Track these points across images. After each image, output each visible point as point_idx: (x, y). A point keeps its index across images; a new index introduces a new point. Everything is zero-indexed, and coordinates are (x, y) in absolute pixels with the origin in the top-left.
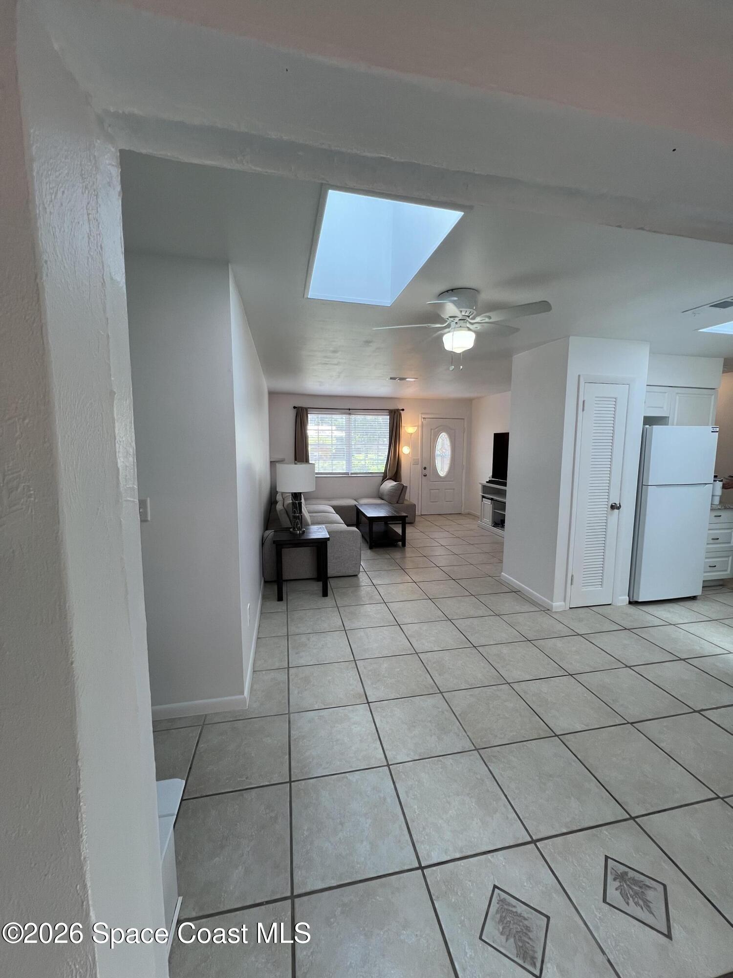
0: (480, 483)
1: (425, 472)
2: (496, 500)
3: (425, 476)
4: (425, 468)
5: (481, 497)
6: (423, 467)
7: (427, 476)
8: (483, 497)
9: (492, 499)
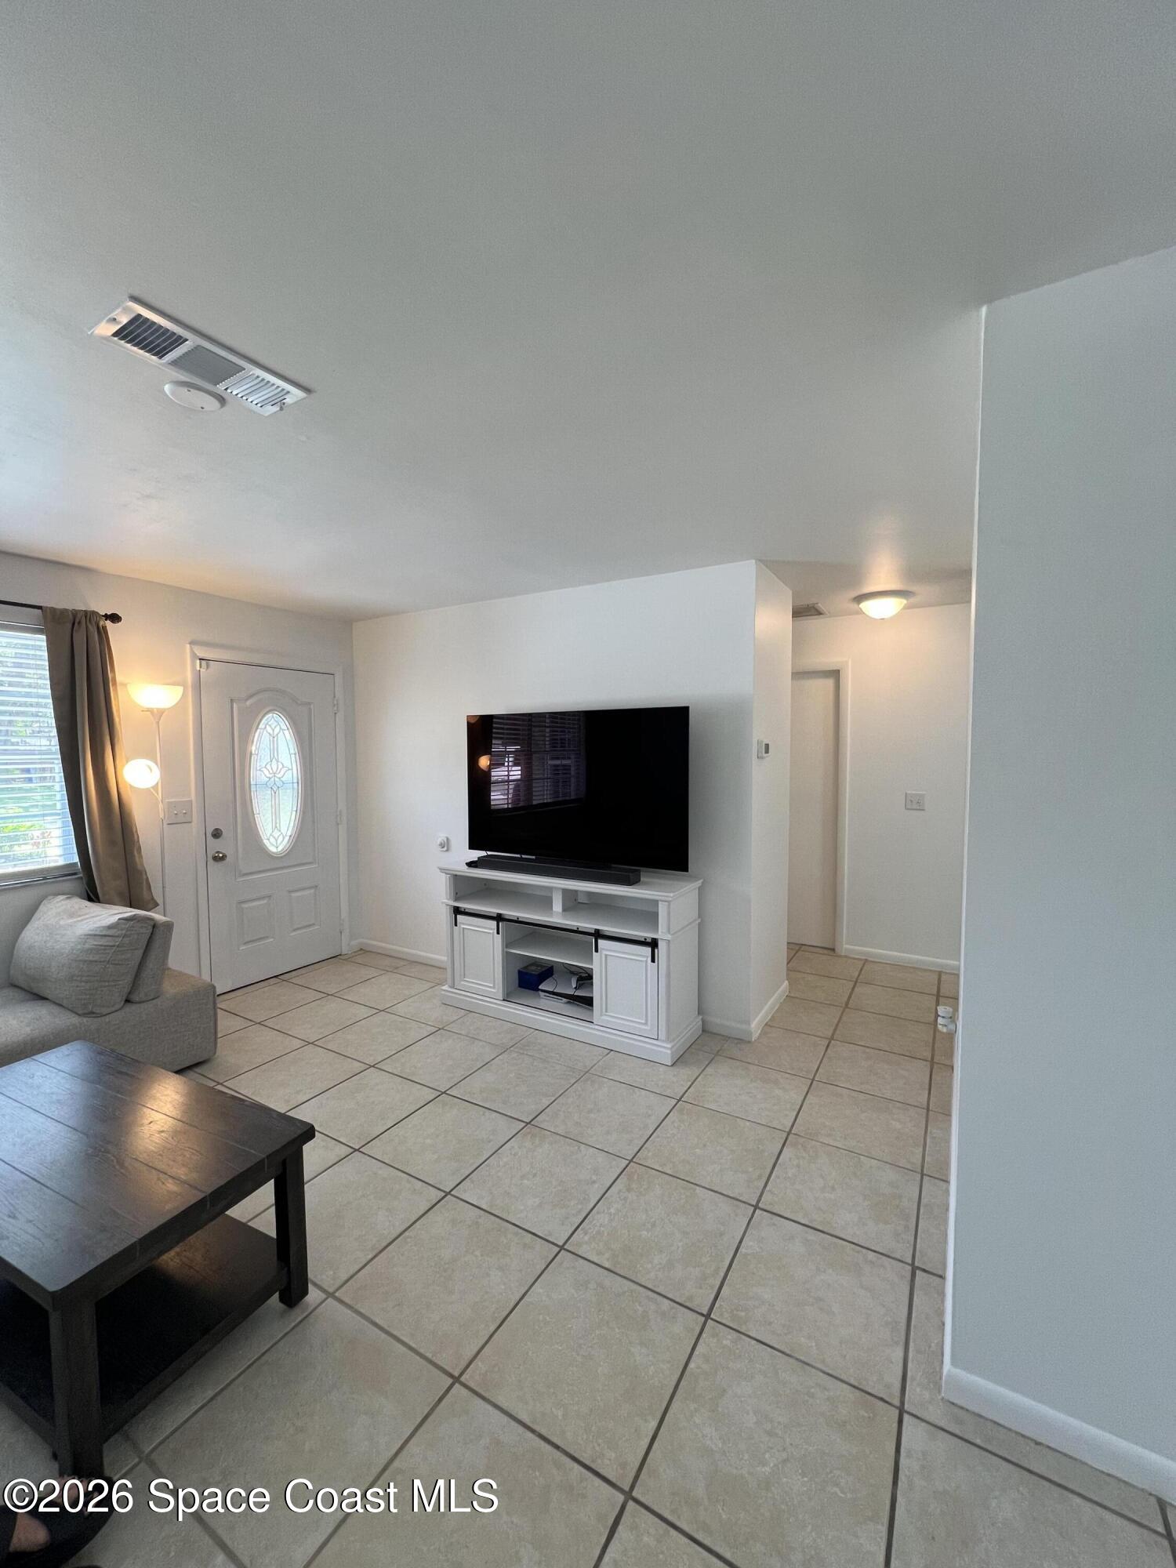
0: (442, 870)
1: (216, 846)
2: (517, 921)
3: (219, 858)
4: (217, 834)
5: (445, 915)
6: (210, 830)
7: (228, 859)
8: (457, 911)
9: (499, 918)
